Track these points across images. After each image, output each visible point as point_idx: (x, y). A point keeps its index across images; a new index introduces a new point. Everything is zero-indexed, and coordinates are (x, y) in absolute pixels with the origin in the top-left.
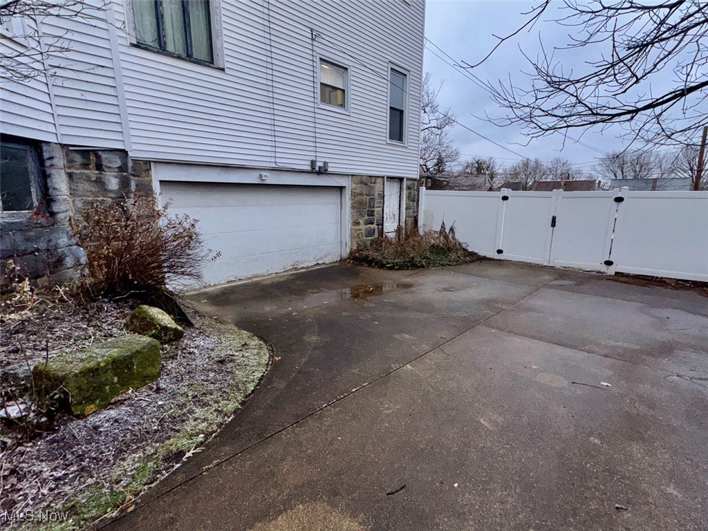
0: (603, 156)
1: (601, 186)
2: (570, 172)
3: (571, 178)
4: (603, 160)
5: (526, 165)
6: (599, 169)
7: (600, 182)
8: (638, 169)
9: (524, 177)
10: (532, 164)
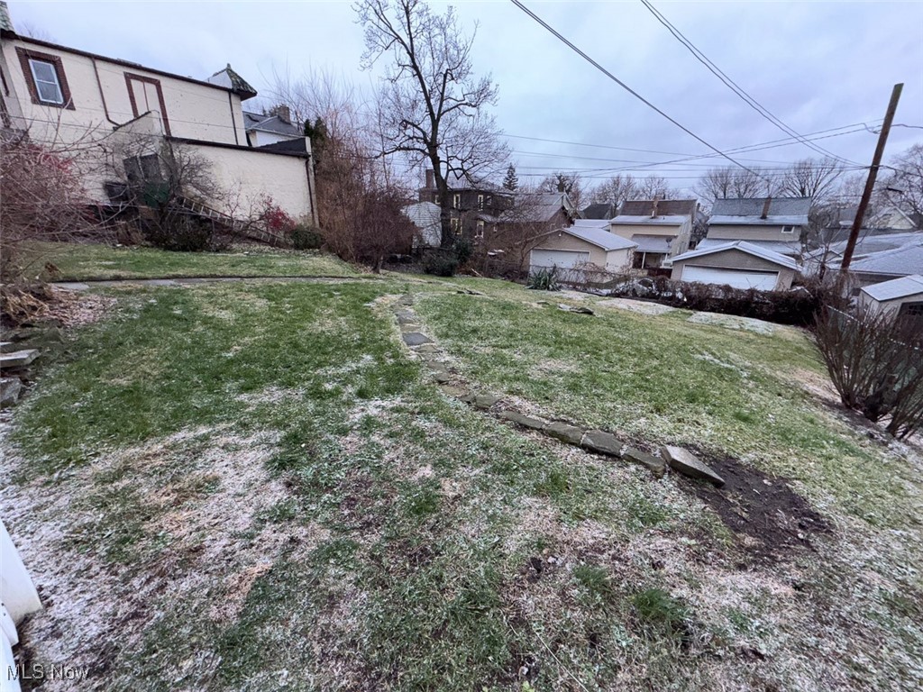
0: (704, 173)
1: (700, 210)
2: (667, 194)
3: (666, 197)
4: (704, 178)
5: (617, 182)
6: (699, 190)
7: (699, 204)
8: (742, 190)
9: (613, 198)
10: (624, 181)
